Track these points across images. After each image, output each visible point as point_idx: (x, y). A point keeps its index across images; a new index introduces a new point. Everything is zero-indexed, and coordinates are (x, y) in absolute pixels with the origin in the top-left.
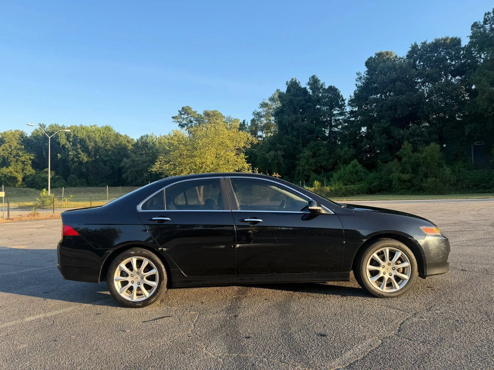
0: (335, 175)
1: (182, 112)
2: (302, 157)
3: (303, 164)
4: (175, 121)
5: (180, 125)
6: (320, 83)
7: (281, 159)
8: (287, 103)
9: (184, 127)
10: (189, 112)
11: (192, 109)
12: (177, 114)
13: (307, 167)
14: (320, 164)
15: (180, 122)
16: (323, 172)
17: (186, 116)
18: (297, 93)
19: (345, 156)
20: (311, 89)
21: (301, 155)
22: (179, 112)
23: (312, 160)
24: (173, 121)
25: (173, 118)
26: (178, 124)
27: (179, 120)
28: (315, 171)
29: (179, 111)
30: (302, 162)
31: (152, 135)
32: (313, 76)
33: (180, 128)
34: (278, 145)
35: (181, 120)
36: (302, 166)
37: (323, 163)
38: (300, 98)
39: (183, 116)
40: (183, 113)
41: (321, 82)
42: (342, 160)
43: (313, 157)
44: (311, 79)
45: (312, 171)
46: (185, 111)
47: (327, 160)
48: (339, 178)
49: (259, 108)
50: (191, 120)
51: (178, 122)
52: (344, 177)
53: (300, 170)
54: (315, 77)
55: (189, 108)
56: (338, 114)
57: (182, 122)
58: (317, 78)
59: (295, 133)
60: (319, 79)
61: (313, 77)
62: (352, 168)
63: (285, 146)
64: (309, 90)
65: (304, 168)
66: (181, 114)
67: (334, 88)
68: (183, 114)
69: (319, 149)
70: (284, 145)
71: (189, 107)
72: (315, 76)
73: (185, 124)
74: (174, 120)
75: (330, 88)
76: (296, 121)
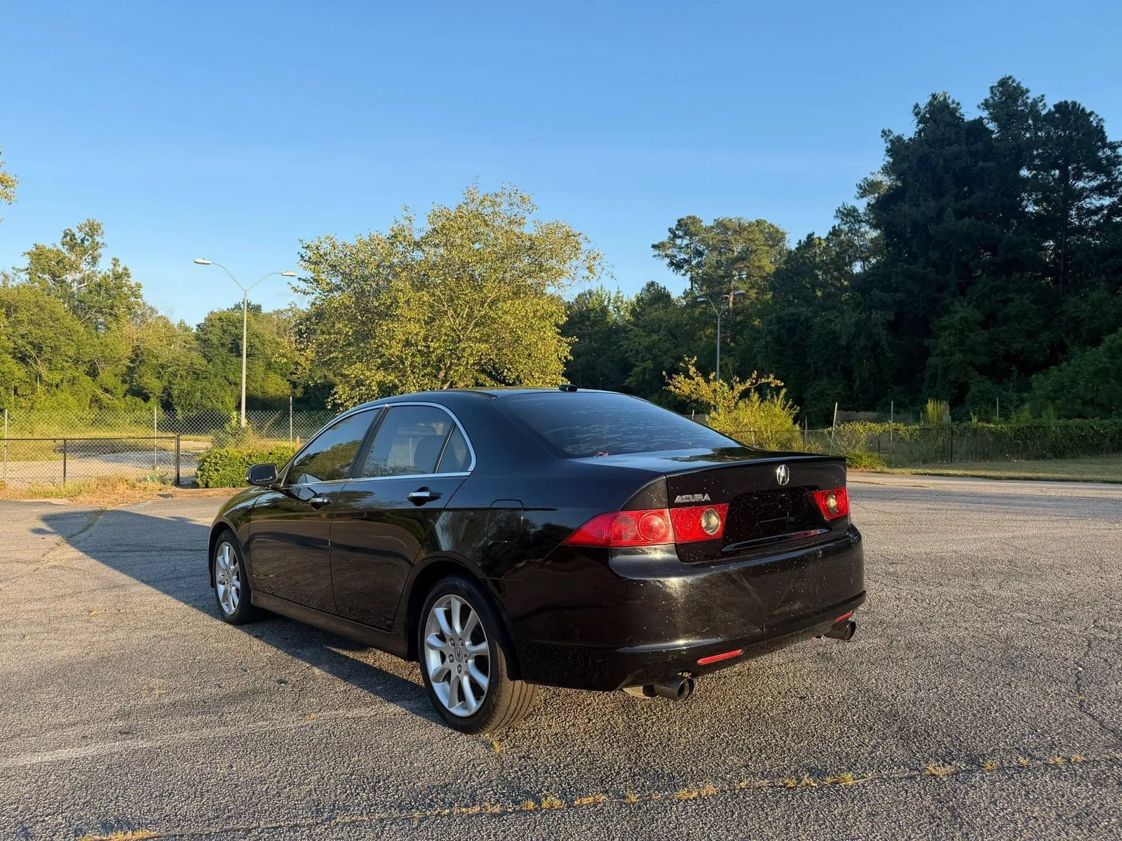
0: (1042, 382)
1: (677, 232)
2: (945, 328)
3: (946, 347)
4: (659, 255)
5: (672, 264)
6: (1027, 98)
7: (882, 334)
8: (910, 168)
9: (682, 267)
10: (692, 229)
11: (701, 221)
12: (664, 237)
13: (958, 356)
14: (1006, 348)
15: (672, 257)
16: (1015, 374)
17: (686, 241)
18: (947, 134)
19: (1095, 321)
20: (994, 118)
21: (945, 320)
22: (671, 232)
23: (980, 336)
24: (655, 256)
25: (654, 246)
26: (667, 261)
27: (669, 252)
28: (985, 370)
29: (670, 230)
30: (944, 342)
31: (600, 292)
32: (1004, 79)
33: (674, 271)
34: (876, 292)
35: (675, 251)
36: (943, 354)
37: (1015, 345)
38: (955, 148)
39: (678, 241)
40: (680, 233)
41: (1032, 96)
42: (1084, 333)
43: (985, 325)
44: (995, 91)
45: (977, 368)
46: (686, 227)
47: (1030, 335)
48: (1054, 391)
49: (858, 198)
50: (697, 249)
51: (667, 256)
52: (1074, 391)
53: (936, 366)
54: (1010, 82)
55: (694, 220)
56: (1093, 190)
57: (675, 256)
58: (1018, 85)
59: (934, 255)
60: (1024, 86)
61: (1003, 83)
62: (1105, 359)
63: (899, 296)
64: (992, 126)
65: (949, 361)
66: (675, 236)
67: (1073, 107)
68: (680, 237)
69: (1006, 302)
70: (896, 291)
71: (694, 218)
72: (1010, 78)
73: (684, 259)
74: (656, 252)
75: (1062, 107)
76: (939, 217)
